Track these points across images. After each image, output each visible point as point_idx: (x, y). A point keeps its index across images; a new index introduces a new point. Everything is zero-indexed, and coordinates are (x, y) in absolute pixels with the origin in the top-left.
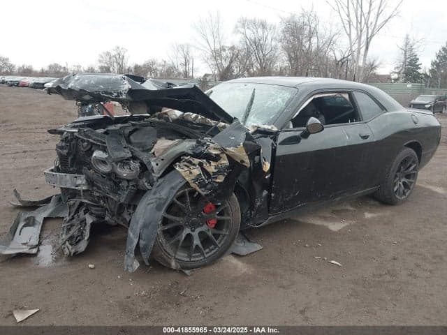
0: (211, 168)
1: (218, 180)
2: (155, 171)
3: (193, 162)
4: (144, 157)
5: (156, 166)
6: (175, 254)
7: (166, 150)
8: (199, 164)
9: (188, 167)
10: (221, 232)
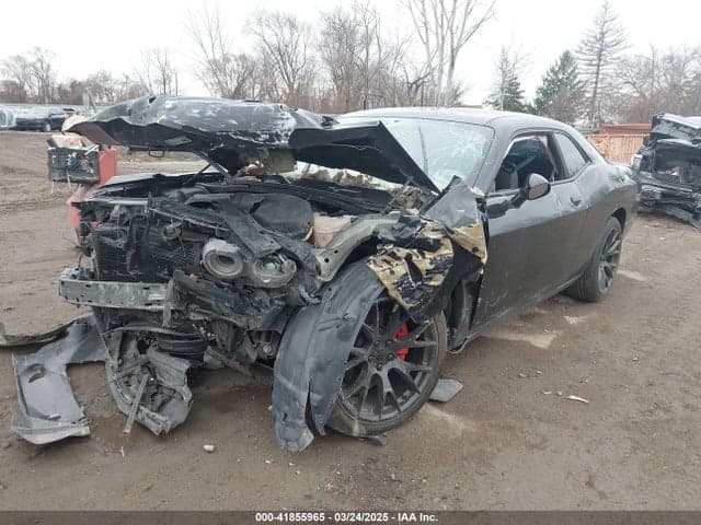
0: (424, 263)
1: (432, 283)
2: (323, 272)
3: (399, 254)
4: (299, 248)
5: (325, 262)
6: (359, 410)
7: (337, 234)
8: (406, 259)
9: (389, 263)
10: (419, 367)
